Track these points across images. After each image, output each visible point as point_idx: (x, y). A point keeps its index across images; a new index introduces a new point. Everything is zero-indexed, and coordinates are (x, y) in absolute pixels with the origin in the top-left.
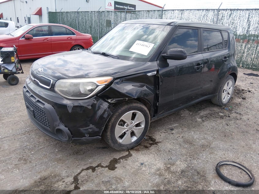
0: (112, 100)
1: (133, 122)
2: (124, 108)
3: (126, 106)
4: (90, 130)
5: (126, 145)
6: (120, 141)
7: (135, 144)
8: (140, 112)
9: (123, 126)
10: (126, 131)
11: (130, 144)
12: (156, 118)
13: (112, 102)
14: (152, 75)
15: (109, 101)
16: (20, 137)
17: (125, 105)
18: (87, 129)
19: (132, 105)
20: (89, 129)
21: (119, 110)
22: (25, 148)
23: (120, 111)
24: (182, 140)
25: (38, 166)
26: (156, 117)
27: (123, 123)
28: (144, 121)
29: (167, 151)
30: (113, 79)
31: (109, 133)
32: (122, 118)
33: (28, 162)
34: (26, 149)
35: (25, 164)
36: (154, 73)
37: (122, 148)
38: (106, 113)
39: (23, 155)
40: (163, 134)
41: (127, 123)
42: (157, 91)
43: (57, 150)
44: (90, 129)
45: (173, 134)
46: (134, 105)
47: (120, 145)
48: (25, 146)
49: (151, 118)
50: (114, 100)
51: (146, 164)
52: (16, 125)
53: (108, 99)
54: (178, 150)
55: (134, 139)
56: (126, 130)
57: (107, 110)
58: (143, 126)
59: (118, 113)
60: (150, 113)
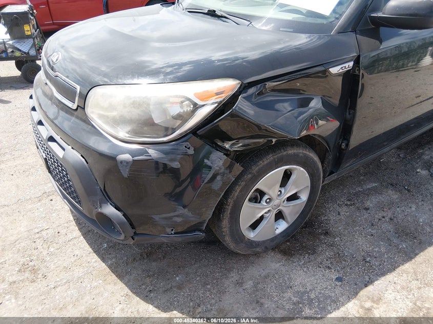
0: (233, 144)
1: (283, 192)
2: (265, 163)
3: (271, 155)
4: (179, 220)
5: (264, 242)
6: (251, 235)
7: (283, 239)
8: (302, 169)
9: (260, 202)
10: (265, 213)
11: (272, 240)
12: (334, 177)
13: (236, 148)
14: (341, 71)
15: (227, 145)
16: (30, 207)
17: (268, 154)
18: (171, 218)
19: (285, 153)
20: (175, 216)
21: (253, 167)
22: (37, 236)
23: (255, 169)
24: (390, 227)
25: (59, 288)
26: (335, 175)
27: (259, 196)
28: (308, 186)
29: (360, 258)
30: (240, 88)
31: (225, 223)
32: (259, 185)
33: (40, 276)
34: (39, 238)
35: (33, 281)
36: (346, 65)
37: (255, 249)
38: (219, 178)
39: (30, 256)
40: (345, 208)
41: (269, 195)
42: (348, 114)
43: (105, 245)
44: (178, 216)
45: (367, 209)
46: (290, 152)
47: (251, 244)
48: (37, 231)
49: (324, 178)
50: (241, 144)
51: (313, 296)
52: (27, 176)
53: (223, 142)
54: (386, 256)
55: (282, 226)
56: (266, 210)
57: (222, 171)
58: (304, 197)
59: (250, 176)
60: (323, 167)
